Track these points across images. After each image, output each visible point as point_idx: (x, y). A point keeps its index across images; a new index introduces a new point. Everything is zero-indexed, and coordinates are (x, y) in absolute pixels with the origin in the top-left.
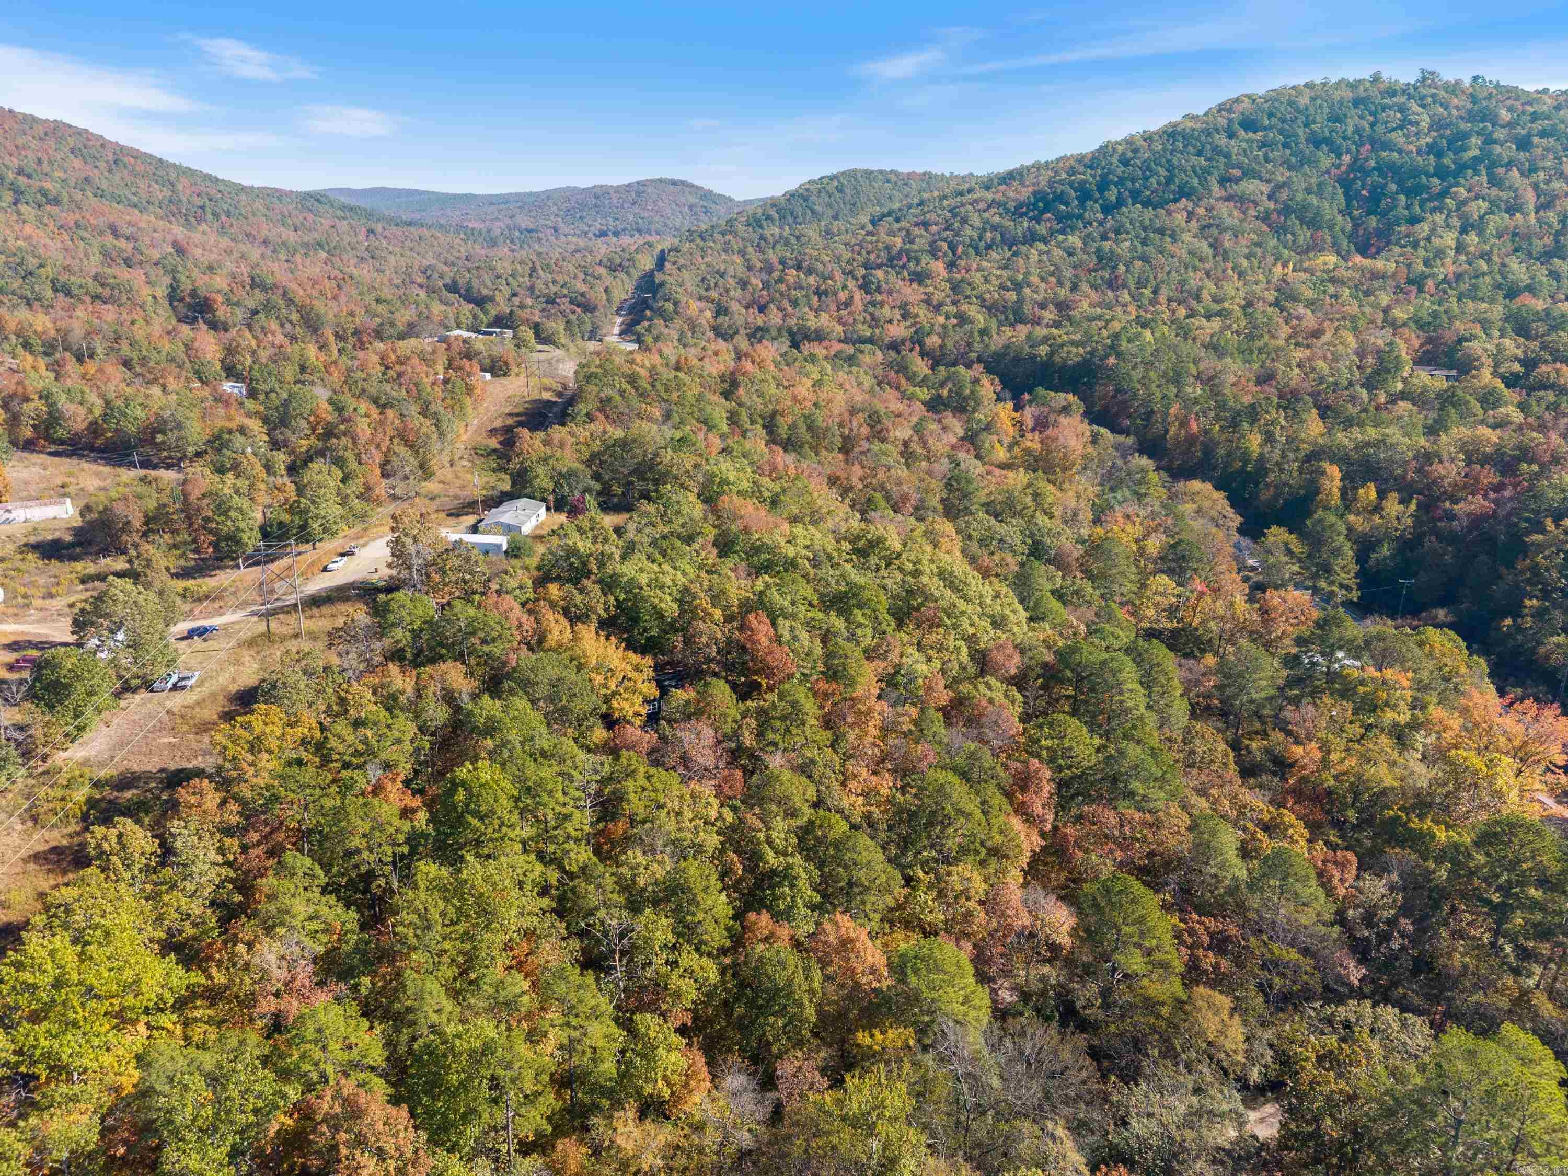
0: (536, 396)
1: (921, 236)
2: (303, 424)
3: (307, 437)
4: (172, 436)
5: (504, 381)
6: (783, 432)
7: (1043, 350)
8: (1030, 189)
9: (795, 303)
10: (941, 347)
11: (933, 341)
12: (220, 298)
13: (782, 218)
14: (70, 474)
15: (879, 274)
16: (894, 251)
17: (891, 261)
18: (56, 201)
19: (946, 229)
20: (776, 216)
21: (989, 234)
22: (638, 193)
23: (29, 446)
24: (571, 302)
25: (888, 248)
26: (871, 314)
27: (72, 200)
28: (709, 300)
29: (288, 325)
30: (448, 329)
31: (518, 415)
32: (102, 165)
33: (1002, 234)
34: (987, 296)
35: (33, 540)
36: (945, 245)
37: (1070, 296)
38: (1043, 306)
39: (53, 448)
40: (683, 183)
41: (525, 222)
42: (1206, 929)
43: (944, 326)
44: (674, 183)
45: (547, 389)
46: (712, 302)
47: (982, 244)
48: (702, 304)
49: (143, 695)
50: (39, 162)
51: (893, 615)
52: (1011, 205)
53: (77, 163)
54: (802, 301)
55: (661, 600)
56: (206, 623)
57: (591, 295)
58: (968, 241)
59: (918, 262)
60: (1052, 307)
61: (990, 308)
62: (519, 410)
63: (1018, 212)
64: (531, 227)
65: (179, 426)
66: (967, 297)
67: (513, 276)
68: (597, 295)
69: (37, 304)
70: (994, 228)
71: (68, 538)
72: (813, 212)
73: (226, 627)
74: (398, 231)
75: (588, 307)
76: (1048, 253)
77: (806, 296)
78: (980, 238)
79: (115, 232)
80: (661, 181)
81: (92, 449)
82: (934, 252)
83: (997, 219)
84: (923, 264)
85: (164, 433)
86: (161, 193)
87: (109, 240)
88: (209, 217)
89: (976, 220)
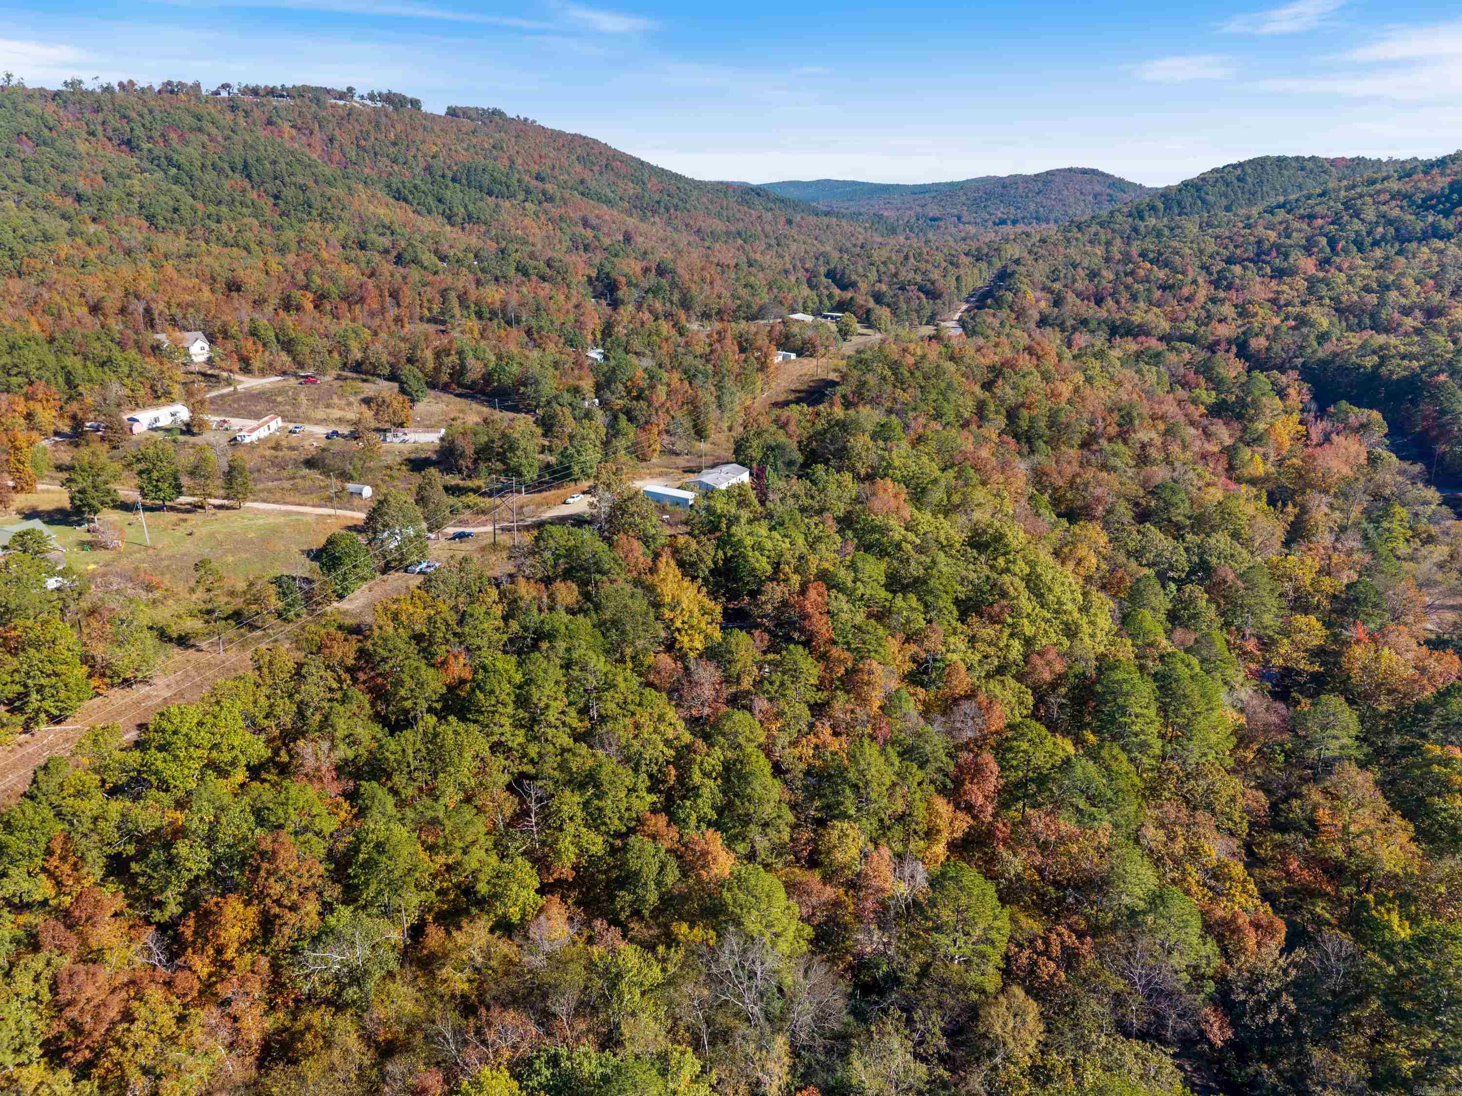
0: (823, 376)
1: (1300, 231)
2: (621, 387)
3: (622, 398)
4: (530, 390)
5: (805, 361)
6: (1024, 425)
7: (1370, 361)
8: (1449, 179)
9: (1134, 298)
10: (1268, 349)
11: (1258, 343)
12: (623, 280)
13: (1168, 208)
14: (462, 411)
15: (1237, 269)
16: (1266, 246)
17: (1258, 259)
18: (551, 199)
19: (1332, 223)
20: (1161, 206)
21: (1380, 229)
22: (1045, 183)
23: (445, 388)
24: (920, 289)
25: (1259, 242)
26: (1208, 311)
27: (562, 198)
28: (1050, 291)
29: (668, 304)
30: (794, 311)
31: (799, 391)
32: (596, 168)
33: (1397, 230)
34: (1345, 298)
35: (413, 456)
36: (1324, 241)
37: (1447, 302)
38: (1406, 311)
39: (459, 391)
40: (1094, 172)
41: (933, 210)
42: (1063, 942)
43: (1276, 328)
44: (1084, 172)
45: (835, 370)
46: (1052, 293)
47: (1369, 240)
48: (1039, 294)
49: (401, 574)
50: (554, 168)
51: (958, 607)
52: (1419, 197)
53: (578, 168)
54: (1142, 296)
55: (758, 561)
56: (467, 530)
57: (941, 283)
58: (1353, 235)
59: (1286, 256)
60: (1417, 313)
61: (1341, 310)
62: (804, 387)
63: (1424, 206)
64: (938, 215)
65: (537, 382)
66: (1321, 298)
67: (884, 263)
68: (947, 284)
69: (502, 280)
70: (1390, 222)
71: (434, 457)
72: (1204, 202)
73: (478, 535)
74: (811, 219)
75: (933, 294)
76: (1441, 252)
77: (1149, 290)
78: (1369, 233)
79: (586, 223)
80: (1070, 170)
81: (484, 394)
82: (1308, 249)
83: (1397, 212)
84: (1291, 260)
85: (525, 385)
86: (632, 189)
87: (580, 230)
88: (662, 210)
89: (1370, 214)
